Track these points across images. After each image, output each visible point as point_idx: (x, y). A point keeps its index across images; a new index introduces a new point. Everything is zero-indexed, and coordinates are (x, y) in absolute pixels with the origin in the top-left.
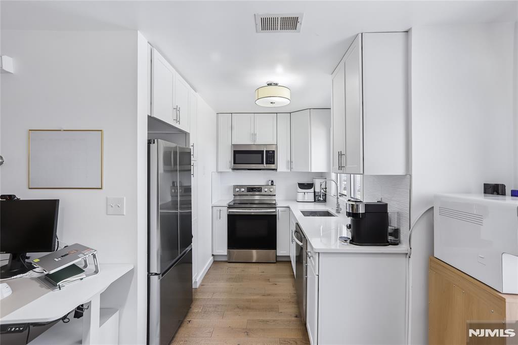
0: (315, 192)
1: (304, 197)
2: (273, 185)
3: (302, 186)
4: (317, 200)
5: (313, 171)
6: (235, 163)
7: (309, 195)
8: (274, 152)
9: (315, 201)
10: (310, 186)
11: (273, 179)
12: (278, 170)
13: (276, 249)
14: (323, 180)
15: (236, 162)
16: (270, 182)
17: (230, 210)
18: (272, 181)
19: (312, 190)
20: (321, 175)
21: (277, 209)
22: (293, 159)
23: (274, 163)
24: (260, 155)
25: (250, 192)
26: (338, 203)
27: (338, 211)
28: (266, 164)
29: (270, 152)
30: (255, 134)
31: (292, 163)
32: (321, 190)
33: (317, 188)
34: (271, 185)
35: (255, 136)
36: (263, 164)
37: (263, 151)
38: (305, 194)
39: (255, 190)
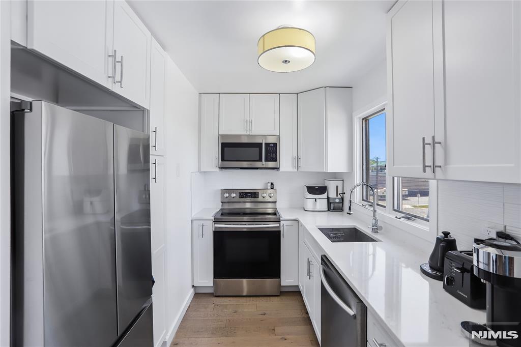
0: (328, 198)
1: (315, 205)
2: (273, 189)
3: (312, 190)
4: (332, 208)
5: (329, 171)
6: (223, 160)
7: (322, 203)
8: (275, 144)
9: (328, 210)
10: (322, 190)
11: (273, 182)
12: (281, 169)
13: (280, 277)
14: (340, 184)
15: (225, 159)
16: (270, 184)
17: (216, 225)
18: (272, 184)
19: (325, 196)
20: (335, 176)
21: (282, 222)
22: (301, 155)
23: (275, 160)
24: (258, 149)
25: (243, 197)
26: (375, 218)
27: (376, 230)
28: (266, 160)
29: (271, 145)
30: (250, 121)
31: (299, 160)
32: (337, 196)
33: (332, 194)
34: (271, 188)
35: (250, 124)
36: (262, 161)
37: (262, 144)
38: (316, 201)
39: (249, 196)
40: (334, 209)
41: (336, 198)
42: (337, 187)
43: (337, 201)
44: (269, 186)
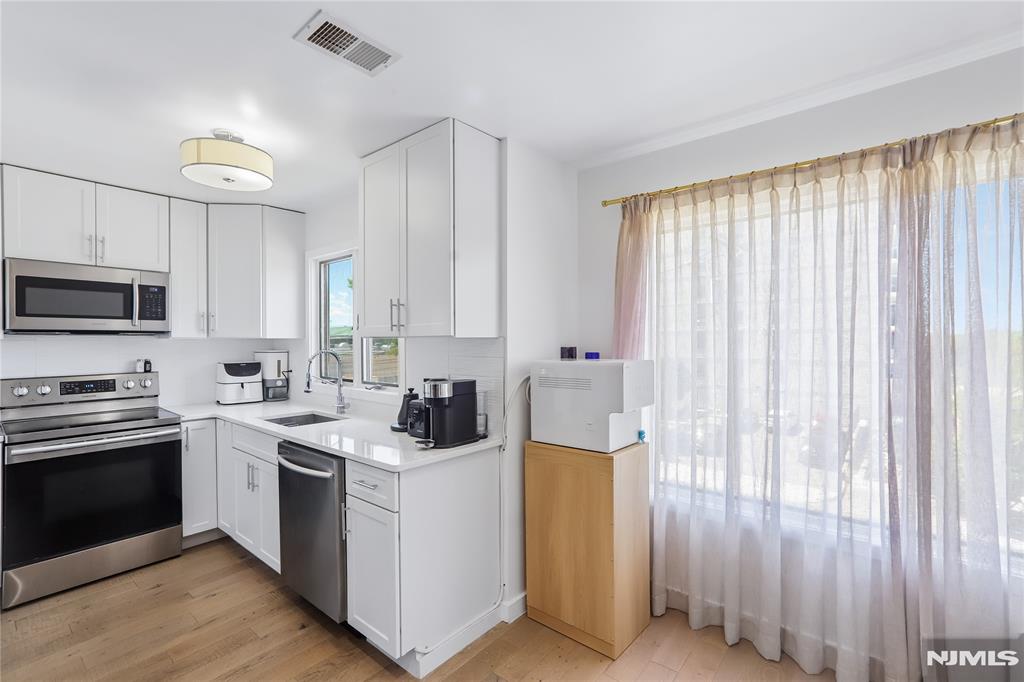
0: (264, 381)
1: (241, 393)
2: (149, 371)
3: (233, 369)
4: (270, 396)
5: (269, 336)
6: (21, 313)
7: (252, 387)
8: (162, 290)
9: (264, 400)
10: (254, 368)
11: (148, 358)
12: (173, 334)
13: (180, 523)
14: (283, 357)
15: (29, 311)
16: (142, 364)
17: (16, 452)
18: (147, 363)
19: (258, 377)
20: (272, 345)
21: (184, 426)
22: (216, 309)
23: (164, 318)
24: (120, 296)
25: (74, 393)
26: (340, 394)
27: (342, 409)
28: (141, 318)
29: (152, 289)
30: (100, 238)
31: (211, 319)
32: (279, 376)
33: (270, 373)
34: (146, 371)
35: (99, 244)
36: (132, 319)
37: (132, 286)
38: (243, 387)
39: (89, 388)
40: (273, 397)
41: (276, 381)
42: (279, 362)
43: (279, 383)
44: (140, 368)
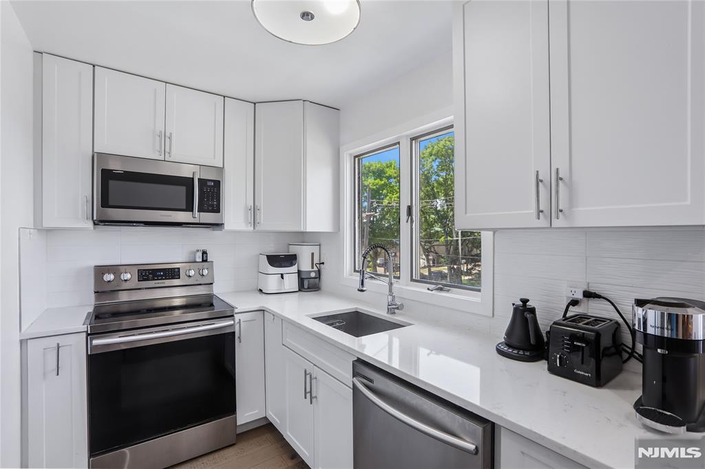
0: (299, 272)
1: (281, 284)
2: (206, 261)
3: (274, 260)
4: (306, 286)
5: (309, 229)
6: (105, 203)
7: (290, 277)
9: (300, 290)
11: (204, 248)
12: (226, 227)
13: (236, 414)
14: (315, 249)
15: (111, 203)
16: (200, 254)
17: (96, 342)
18: (204, 253)
19: (294, 269)
21: (237, 317)
22: (261, 203)
23: (219, 211)
24: (183, 189)
25: (147, 280)
26: (392, 294)
28: (200, 211)
29: (209, 184)
30: (168, 135)
31: (257, 212)
32: (313, 268)
33: (305, 264)
34: (203, 261)
35: (167, 140)
36: (192, 211)
37: (192, 179)
38: (283, 278)
39: (161, 276)
40: (308, 288)
41: (311, 271)
42: (313, 254)
43: (313, 275)
44: (199, 258)
